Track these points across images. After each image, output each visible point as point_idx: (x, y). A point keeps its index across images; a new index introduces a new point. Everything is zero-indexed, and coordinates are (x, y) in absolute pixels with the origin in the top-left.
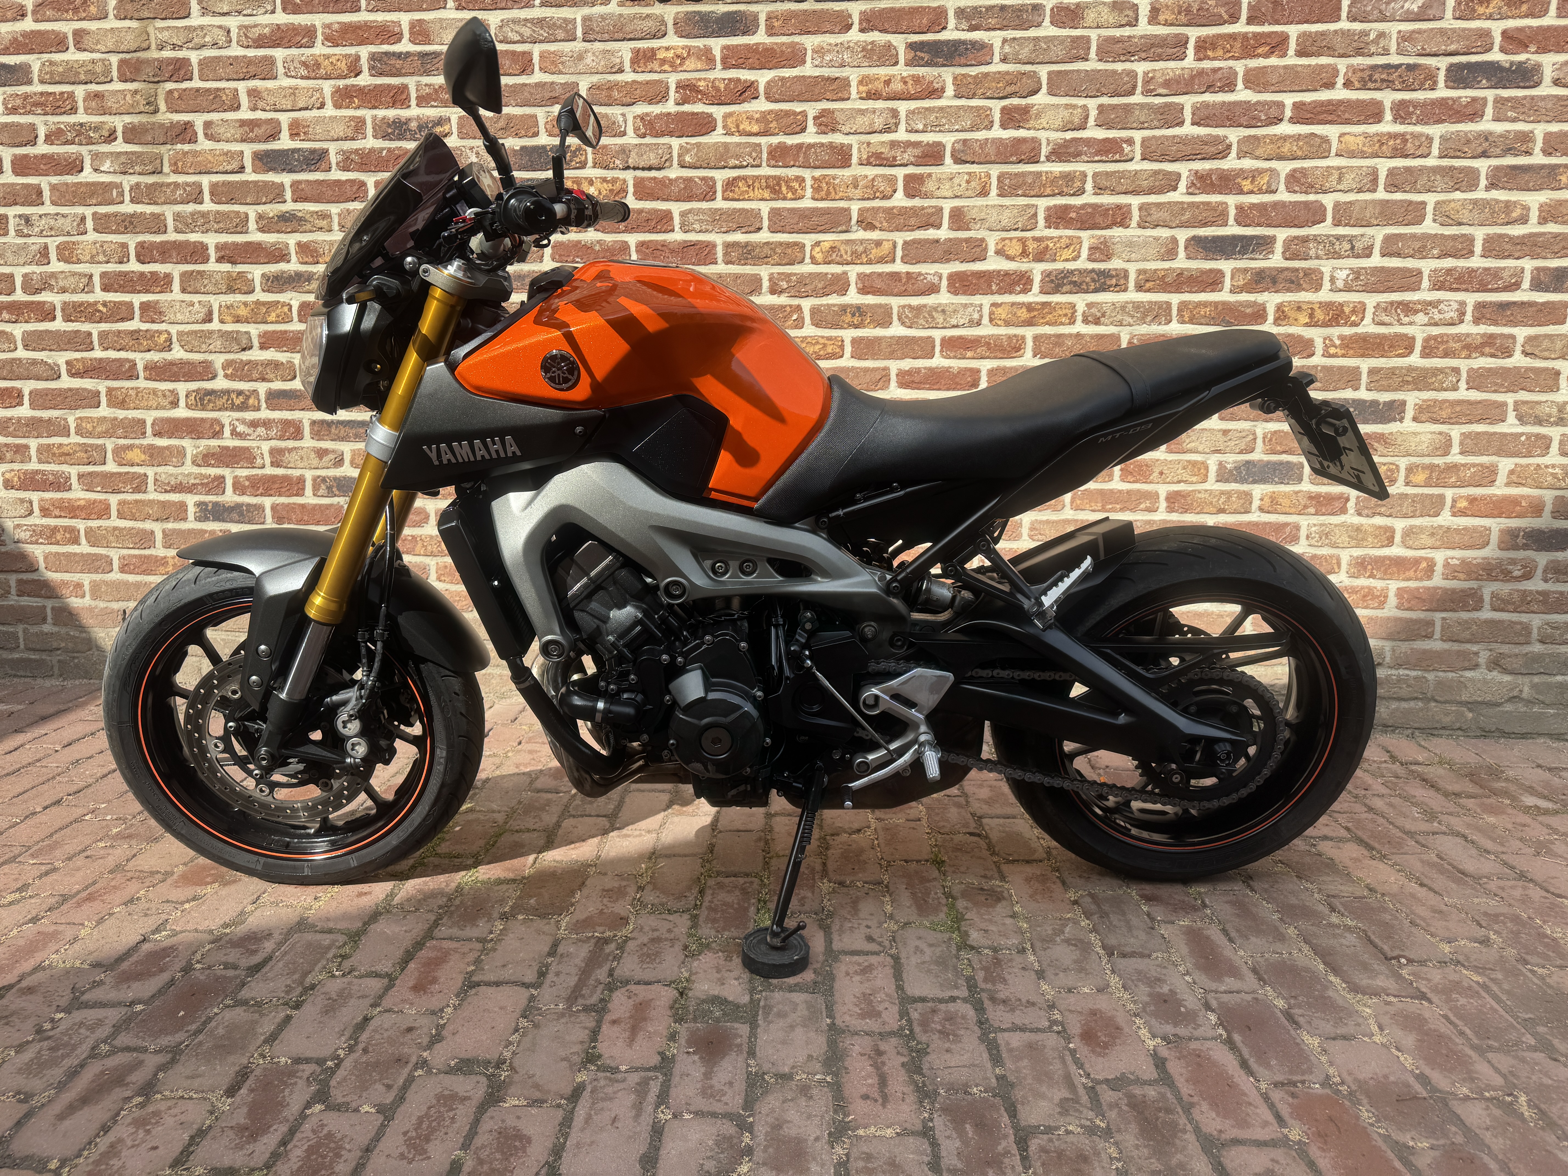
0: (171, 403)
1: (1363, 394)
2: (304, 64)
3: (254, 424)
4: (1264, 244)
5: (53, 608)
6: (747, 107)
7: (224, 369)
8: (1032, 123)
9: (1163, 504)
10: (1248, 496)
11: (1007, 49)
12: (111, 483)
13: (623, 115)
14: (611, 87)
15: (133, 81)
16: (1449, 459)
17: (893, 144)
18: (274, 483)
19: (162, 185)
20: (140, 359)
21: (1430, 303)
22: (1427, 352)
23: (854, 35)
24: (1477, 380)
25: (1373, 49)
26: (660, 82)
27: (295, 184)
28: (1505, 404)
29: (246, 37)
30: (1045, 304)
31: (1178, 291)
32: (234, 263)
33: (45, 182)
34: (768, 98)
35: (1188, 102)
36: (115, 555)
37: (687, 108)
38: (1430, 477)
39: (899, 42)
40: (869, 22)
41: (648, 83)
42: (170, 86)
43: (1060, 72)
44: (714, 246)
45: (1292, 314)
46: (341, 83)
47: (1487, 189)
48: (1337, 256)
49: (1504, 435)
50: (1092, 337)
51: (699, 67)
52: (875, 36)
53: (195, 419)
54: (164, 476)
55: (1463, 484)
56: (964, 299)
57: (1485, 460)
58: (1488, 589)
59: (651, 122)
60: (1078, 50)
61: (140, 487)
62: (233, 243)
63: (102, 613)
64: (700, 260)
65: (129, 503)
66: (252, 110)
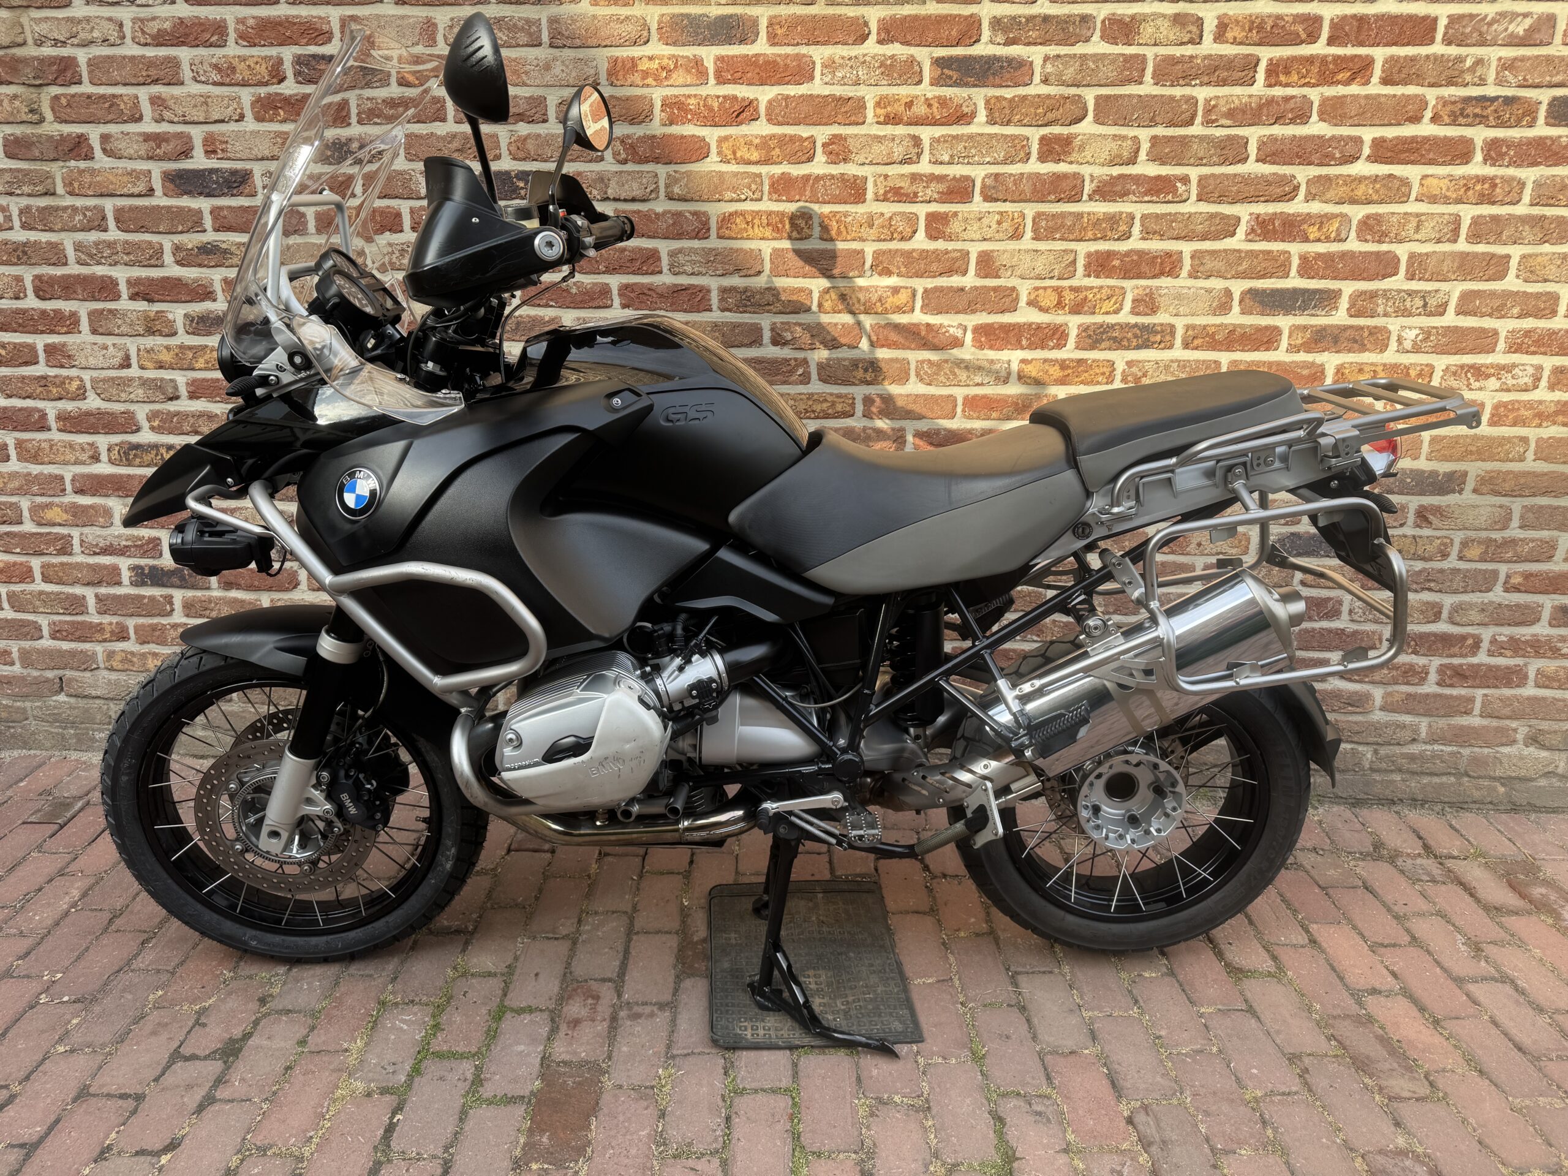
0: (92, 457)
1: (1422, 464)
2: (216, 67)
4: (1327, 300)
6: (744, 129)
7: (149, 420)
8: (1075, 156)
11: (1049, 68)
12: (33, 545)
15: (11, 83)
16: (1507, 534)
17: (915, 178)
19: (57, 209)
20: (51, 409)
21: (1505, 368)
22: (1498, 419)
23: (871, 47)
24: (1546, 450)
25: (1468, 78)
26: (642, 98)
27: (214, 211)
29: (143, 32)
30: (1080, 362)
31: (1228, 350)
32: (150, 301)
34: (770, 120)
35: (1254, 134)
37: (676, 130)
38: (1486, 552)
39: (924, 55)
40: (890, 32)
41: (629, 99)
42: (55, 90)
43: (1108, 97)
44: (709, 291)
45: (1353, 377)
46: (263, 91)
48: (1407, 313)
51: (689, 81)
52: (896, 49)
53: (121, 476)
54: (90, 538)
55: (1520, 560)
56: (991, 354)
57: (1545, 534)
58: (1534, 666)
59: (632, 146)
60: (1132, 70)
61: (65, 549)
62: (148, 279)
63: (38, 682)
64: (692, 306)
65: (54, 565)
66: (157, 121)
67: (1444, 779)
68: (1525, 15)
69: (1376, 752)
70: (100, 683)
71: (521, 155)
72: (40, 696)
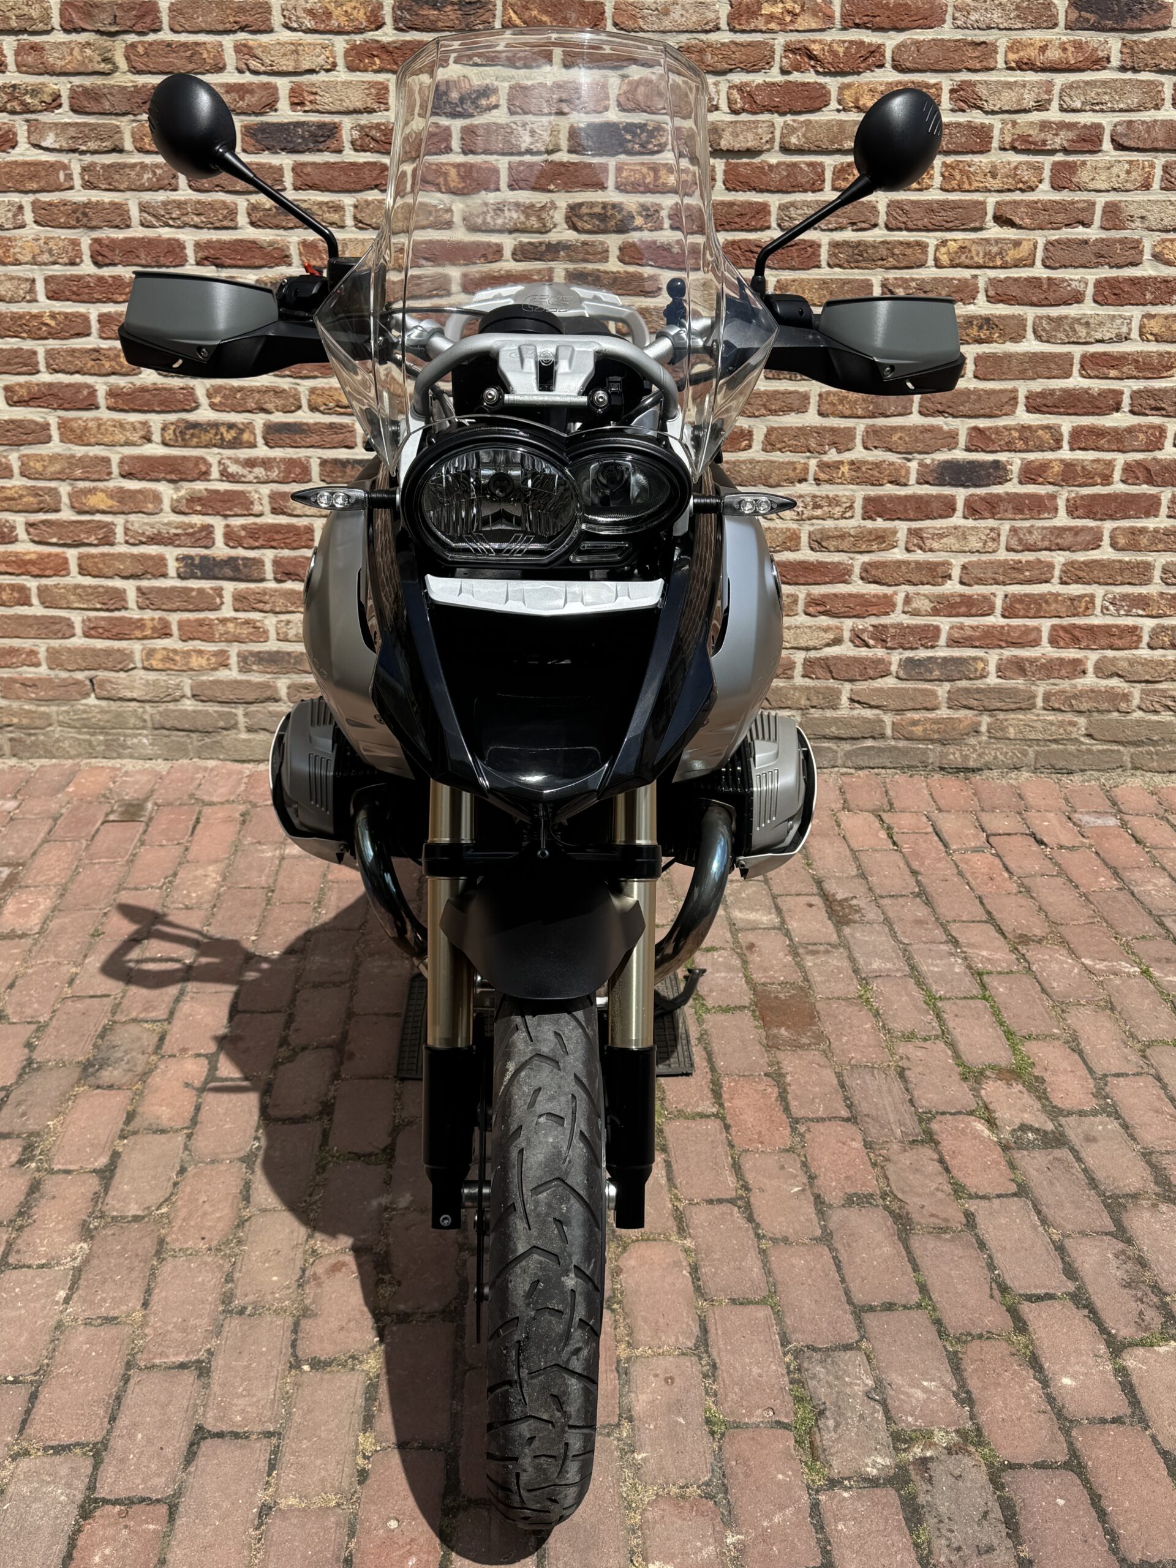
0: (144, 437)
2: (310, 12)
3: (250, 463)
6: (867, 77)
7: (209, 395)
12: (71, 536)
13: (716, 84)
14: (702, 49)
15: (84, 30)
17: (1044, 126)
18: (278, 532)
19: (124, 166)
20: (102, 385)
26: (764, 44)
27: (297, 169)
32: (221, 266)
34: (898, 67)
36: (77, 618)
37: (796, 77)
41: (750, 44)
42: (132, 38)
44: (819, 246)
46: (358, 39)
51: (814, 26)
53: (175, 458)
54: (136, 525)
56: (1111, 311)
59: (750, 94)
61: (107, 540)
62: (219, 241)
63: (64, 684)
64: (801, 263)
65: (93, 556)
66: (241, 71)
70: (136, 684)
71: (632, 105)
72: (68, 699)
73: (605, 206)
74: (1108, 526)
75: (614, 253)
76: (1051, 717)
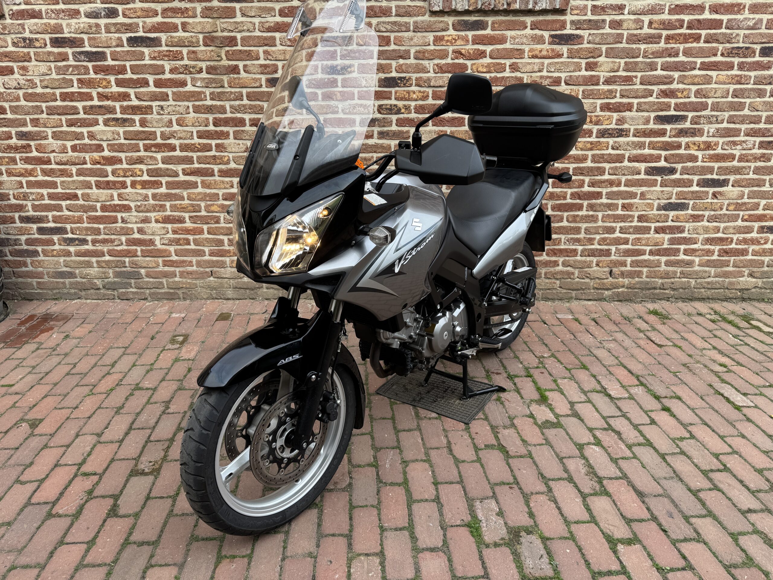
0: (230, 186)
1: (715, 177)
2: (289, 40)
4: (683, 118)
5: (179, 271)
6: (481, 61)
8: (598, 69)
9: (636, 219)
10: (668, 215)
11: (590, 38)
12: (205, 220)
13: (429, 64)
14: (424, 52)
15: (211, 46)
16: (743, 201)
17: (541, 77)
19: (224, 92)
20: (216, 168)
21: (743, 142)
22: (740, 160)
23: (528, 31)
24: (757, 171)
25: (733, 41)
26: (445, 50)
28: (765, 180)
29: (263, 27)
30: (597, 142)
31: (649, 137)
33: (169, 91)
34: (491, 57)
35: (660, 61)
37: (456, 61)
38: (736, 207)
39: (546, 34)
40: (535, 26)
41: (440, 50)
42: (227, 49)
43: (611, 48)
45: (692, 146)
47: (769, 97)
48: (711, 123)
49: (764, 191)
50: (614, 155)
51: (462, 43)
52: (537, 32)
54: (227, 216)
55: (747, 210)
57: (756, 200)
58: (752, 248)
60: (618, 39)
61: (218, 222)
62: (258, 118)
63: (202, 273)
65: (212, 228)
66: (265, 60)
67: (719, 290)
68: (753, 19)
69: (696, 281)
70: (227, 272)
72: (203, 278)
73: (391, 105)
74: (566, 214)
75: (394, 122)
76: (547, 281)
